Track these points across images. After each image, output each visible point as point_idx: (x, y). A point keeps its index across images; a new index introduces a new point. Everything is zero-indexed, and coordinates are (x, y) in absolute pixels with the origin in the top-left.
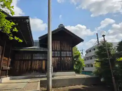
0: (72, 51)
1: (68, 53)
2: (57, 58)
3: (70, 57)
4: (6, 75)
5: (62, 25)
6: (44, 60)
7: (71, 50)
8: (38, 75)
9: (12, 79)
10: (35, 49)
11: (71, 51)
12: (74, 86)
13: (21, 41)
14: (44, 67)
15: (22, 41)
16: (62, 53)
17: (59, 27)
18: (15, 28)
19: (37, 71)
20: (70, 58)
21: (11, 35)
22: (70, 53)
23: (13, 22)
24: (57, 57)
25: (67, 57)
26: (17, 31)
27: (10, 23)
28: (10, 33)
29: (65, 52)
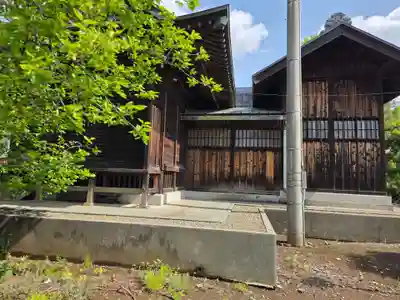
0: (380, 119)
1: (362, 125)
2: (317, 145)
3: (371, 141)
4: (172, 186)
5: (341, 15)
6: (270, 149)
7: (375, 113)
8: (255, 196)
9: (186, 198)
10: (241, 114)
11: (375, 119)
12: (386, 245)
13: (218, 88)
14: (270, 173)
15: (221, 89)
16: (336, 127)
17: (327, 26)
18: (202, 50)
19: (250, 182)
20: (369, 146)
21: (193, 72)
22: (373, 124)
23: (196, 31)
24: (317, 140)
25: (355, 140)
26: (207, 56)
27: (187, 34)
28: (191, 67)
29: (350, 124)
